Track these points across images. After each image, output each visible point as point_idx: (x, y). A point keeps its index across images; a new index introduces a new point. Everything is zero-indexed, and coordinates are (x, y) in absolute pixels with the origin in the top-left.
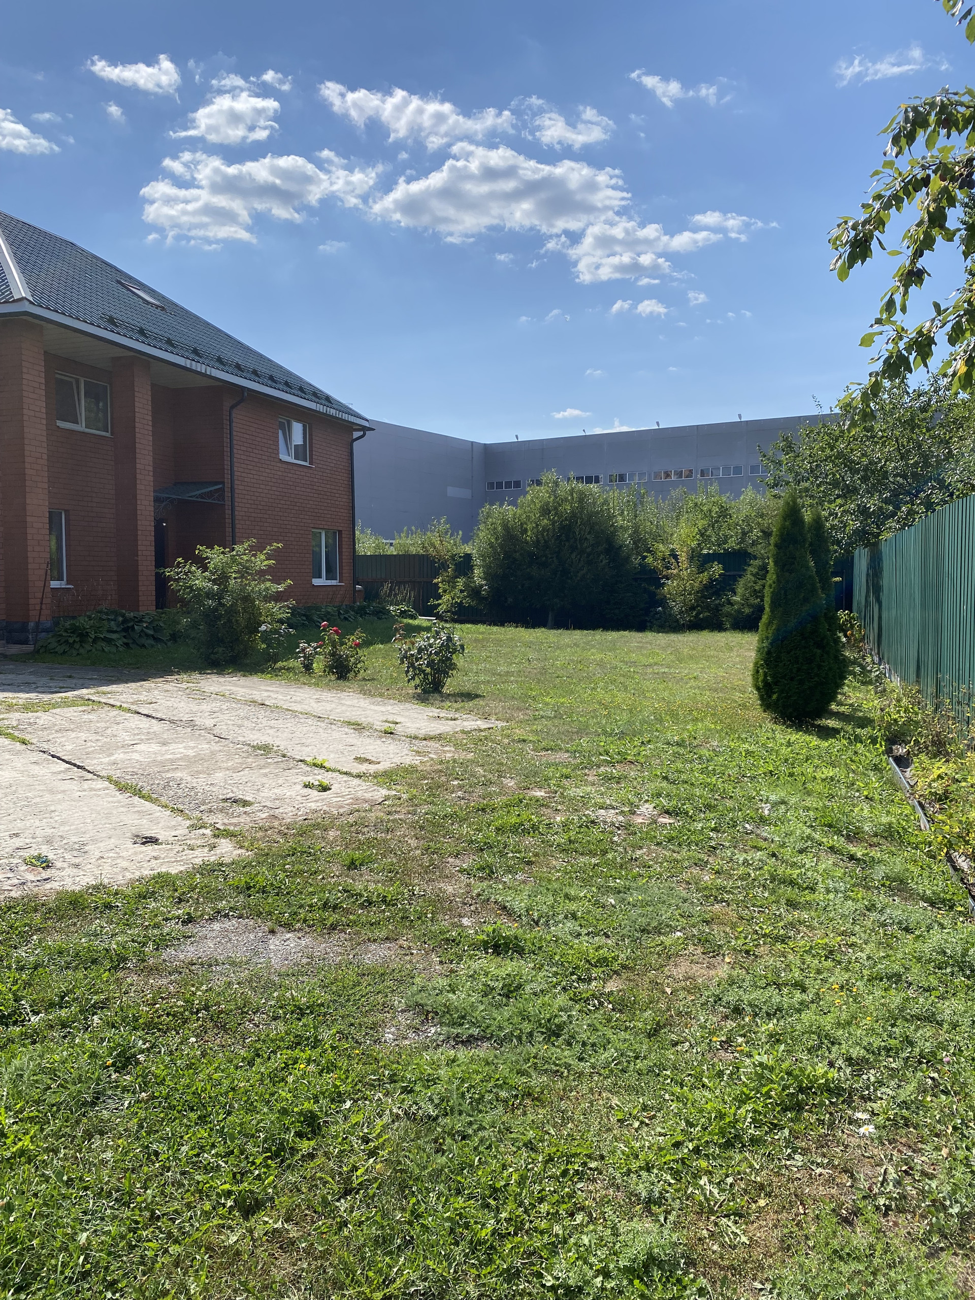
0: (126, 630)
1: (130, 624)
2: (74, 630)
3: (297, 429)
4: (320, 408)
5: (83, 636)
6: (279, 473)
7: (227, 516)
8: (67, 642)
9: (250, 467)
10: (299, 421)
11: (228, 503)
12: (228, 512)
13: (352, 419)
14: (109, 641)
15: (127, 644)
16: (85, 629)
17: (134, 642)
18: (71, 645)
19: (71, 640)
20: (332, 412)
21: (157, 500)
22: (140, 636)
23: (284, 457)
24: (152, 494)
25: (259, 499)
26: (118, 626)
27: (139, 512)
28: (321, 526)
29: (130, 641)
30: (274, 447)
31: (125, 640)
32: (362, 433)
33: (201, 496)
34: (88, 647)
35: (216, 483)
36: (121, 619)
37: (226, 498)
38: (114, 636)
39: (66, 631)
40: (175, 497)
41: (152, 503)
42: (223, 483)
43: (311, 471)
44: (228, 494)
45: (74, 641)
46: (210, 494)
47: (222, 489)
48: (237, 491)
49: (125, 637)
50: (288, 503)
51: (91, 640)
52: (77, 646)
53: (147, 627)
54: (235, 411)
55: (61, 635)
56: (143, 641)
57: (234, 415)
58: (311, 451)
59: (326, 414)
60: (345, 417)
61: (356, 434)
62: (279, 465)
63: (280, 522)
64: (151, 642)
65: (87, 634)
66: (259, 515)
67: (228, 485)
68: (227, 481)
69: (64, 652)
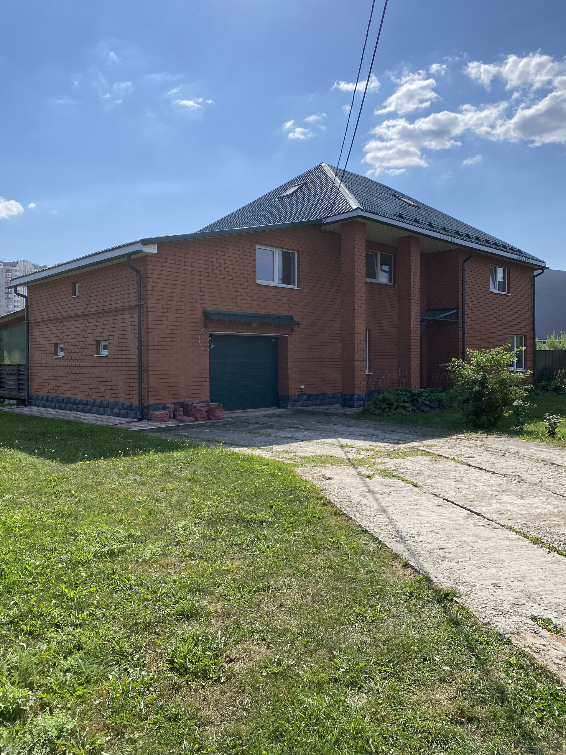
0: (412, 401)
1: (415, 398)
2: (384, 400)
3: (500, 272)
4: (516, 257)
5: (390, 405)
6: (490, 300)
7: (460, 329)
8: (381, 407)
9: (473, 298)
10: (500, 266)
11: (460, 320)
12: (461, 326)
13: (535, 262)
14: (404, 408)
15: (413, 410)
16: (390, 400)
17: (418, 409)
18: (383, 410)
19: (383, 407)
20: (523, 259)
21: (422, 321)
22: (421, 405)
23: (492, 290)
24: (419, 317)
25: (478, 317)
26: (408, 398)
27: (412, 329)
28: (514, 333)
29: (416, 408)
30: (487, 284)
31: (413, 408)
32: (541, 271)
33: (445, 317)
34: (393, 411)
35: (453, 309)
36: (410, 394)
37: (459, 318)
38: (407, 405)
39: (380, 401)
40: (431, 318)
41: (419, 323)
42: (458, 308)
43: (508, 298)
44: (460, 315)
45: (385, 408)
46: (450, 316)
47: (457, 312)
48: (466, 313)
49: (412, 405)
50: (495, 319)
51: (394, 407)
52: (387, 410)
53: (425, 400)
54: (466, 263)
55: (377, 404)
56: (423, 408)
57: (465, 266)
58: (508, 285)
59: (520, 261)
60: (531, 261)
61: (536, 272)
62: (490, 295)
63: (490, 331)
64: (428, 409)
65: (392, 404)
66: (478, 327)
67: (460, 310)
68: (460, 307)
69: (380, 414)
